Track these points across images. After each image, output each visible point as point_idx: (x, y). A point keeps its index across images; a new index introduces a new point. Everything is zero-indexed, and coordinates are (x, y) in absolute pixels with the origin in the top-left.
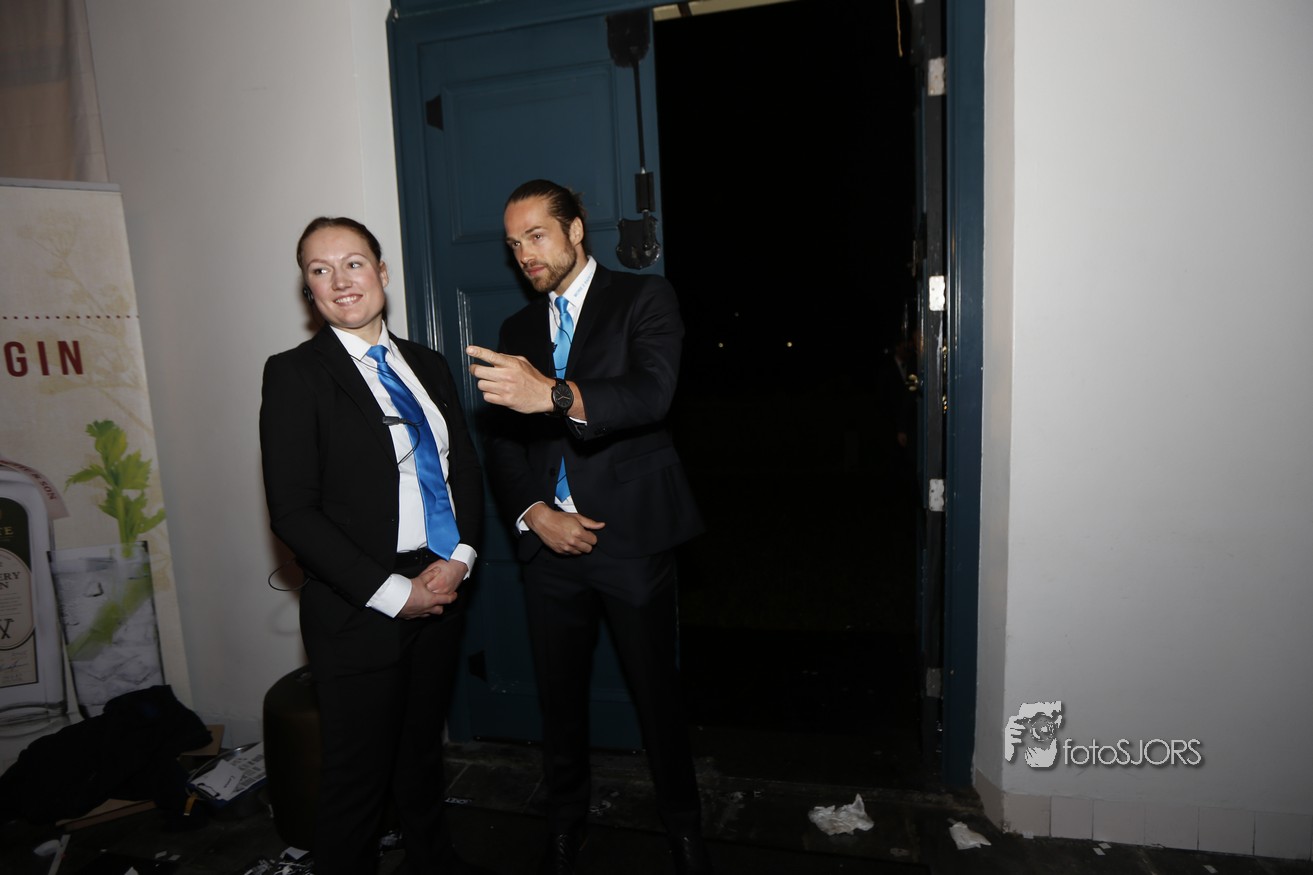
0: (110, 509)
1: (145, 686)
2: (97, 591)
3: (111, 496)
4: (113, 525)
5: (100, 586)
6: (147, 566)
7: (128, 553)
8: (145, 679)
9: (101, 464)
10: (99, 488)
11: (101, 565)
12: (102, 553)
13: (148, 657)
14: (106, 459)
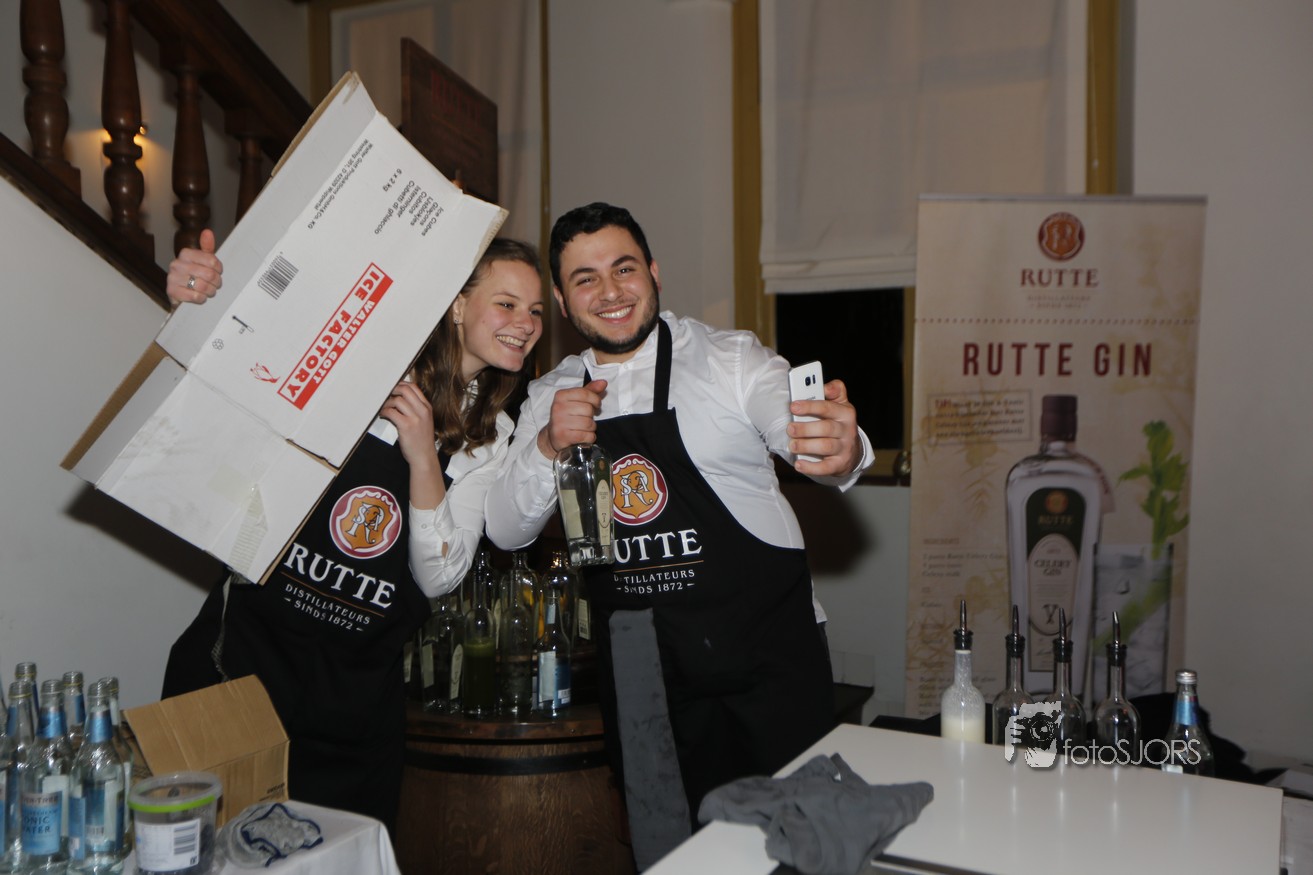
0: (1149, 508)
1: (1147, 692)
2: (1124, 589)
3: (1153, 495)
4: (1148, 524)
5: (1127, 584)
6: (1169, 569)
7: (1156, 554)
8: (1147, 687)
9: (1148, 462)
10: (1142, 487)
11: (1131, 563)
12: (1134, 551)
13: (1154, 663)
14: (1154, 458)
